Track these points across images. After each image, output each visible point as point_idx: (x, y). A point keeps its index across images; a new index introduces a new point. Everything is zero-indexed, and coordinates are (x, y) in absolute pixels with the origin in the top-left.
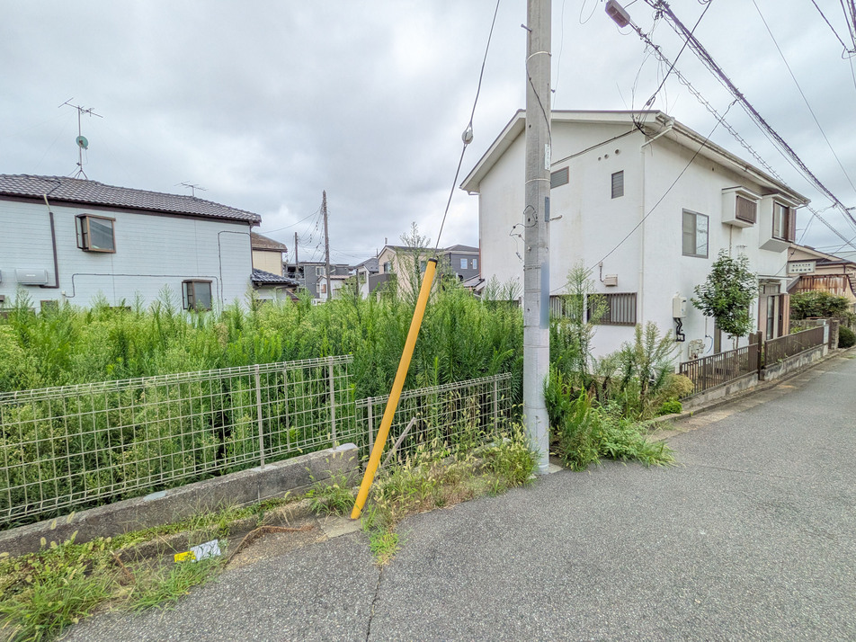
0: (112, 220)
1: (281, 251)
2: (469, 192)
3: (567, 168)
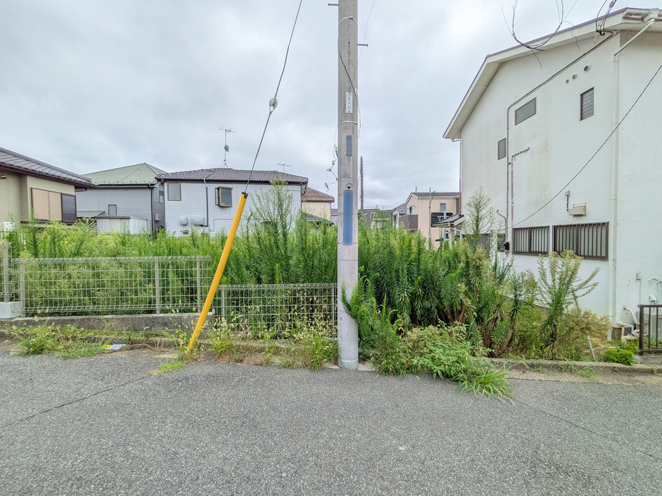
0: (230, 189)
1: (330, 202)
2: (453, 140)
3: (535, 99)
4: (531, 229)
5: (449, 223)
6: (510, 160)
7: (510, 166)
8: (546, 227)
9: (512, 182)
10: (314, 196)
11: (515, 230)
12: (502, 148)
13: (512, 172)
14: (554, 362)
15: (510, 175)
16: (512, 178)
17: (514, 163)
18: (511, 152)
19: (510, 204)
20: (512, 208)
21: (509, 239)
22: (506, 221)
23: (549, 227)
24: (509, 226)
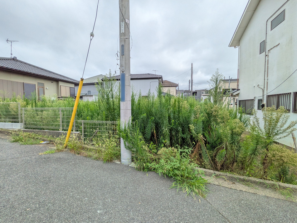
1: (176, 86)
2: (235, 47)
3: (284, 11)
4: (278, 96)
5: (230, 94)
6: (267, 53)
7: (267, 57)
8: (288, 93)
9: (268, 67)
10: (168, 84)
11: (268, 96)
12: (263, 47)
13: (268, 60)
14: (262, 181)
15: (267, 63)
16: (268, 64)
17: (270, 55)
18: (268, 48)
19: (266, 80)
20: (267, 83)
21: (265, 102)
22: (263, 91)
23: (291, 93)
24: (265, 93)
